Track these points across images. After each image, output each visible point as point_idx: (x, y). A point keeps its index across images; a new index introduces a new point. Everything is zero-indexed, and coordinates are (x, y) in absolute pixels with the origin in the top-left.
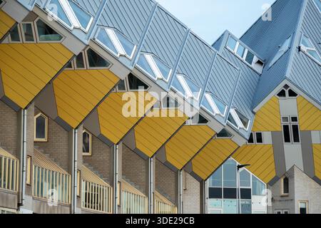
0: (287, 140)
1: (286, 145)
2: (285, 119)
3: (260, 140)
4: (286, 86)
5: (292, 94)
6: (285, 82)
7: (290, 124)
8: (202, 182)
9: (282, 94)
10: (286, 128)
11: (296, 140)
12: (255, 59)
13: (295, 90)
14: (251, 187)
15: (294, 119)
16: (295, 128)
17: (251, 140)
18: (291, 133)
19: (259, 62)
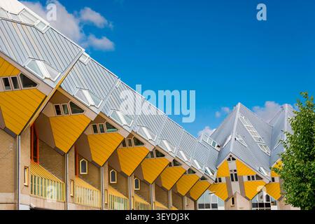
0: (233, 180)
1: (232, 183)
2: (231, 171)
3: (220, 181)
4: (231, 156)
5: (234, 159)
6: (230, 154)
7: (233, 173)
8: (195, 202)
9: (229, 159)
10: (232, 175)
11: (237, 180)
12: (216, 145)
13: (235, 157)
14: (217, 203)
15: (235, 171)
16: (236, 174)
17: (216, 182)
18: (234, 177)
19: (218, 146)
